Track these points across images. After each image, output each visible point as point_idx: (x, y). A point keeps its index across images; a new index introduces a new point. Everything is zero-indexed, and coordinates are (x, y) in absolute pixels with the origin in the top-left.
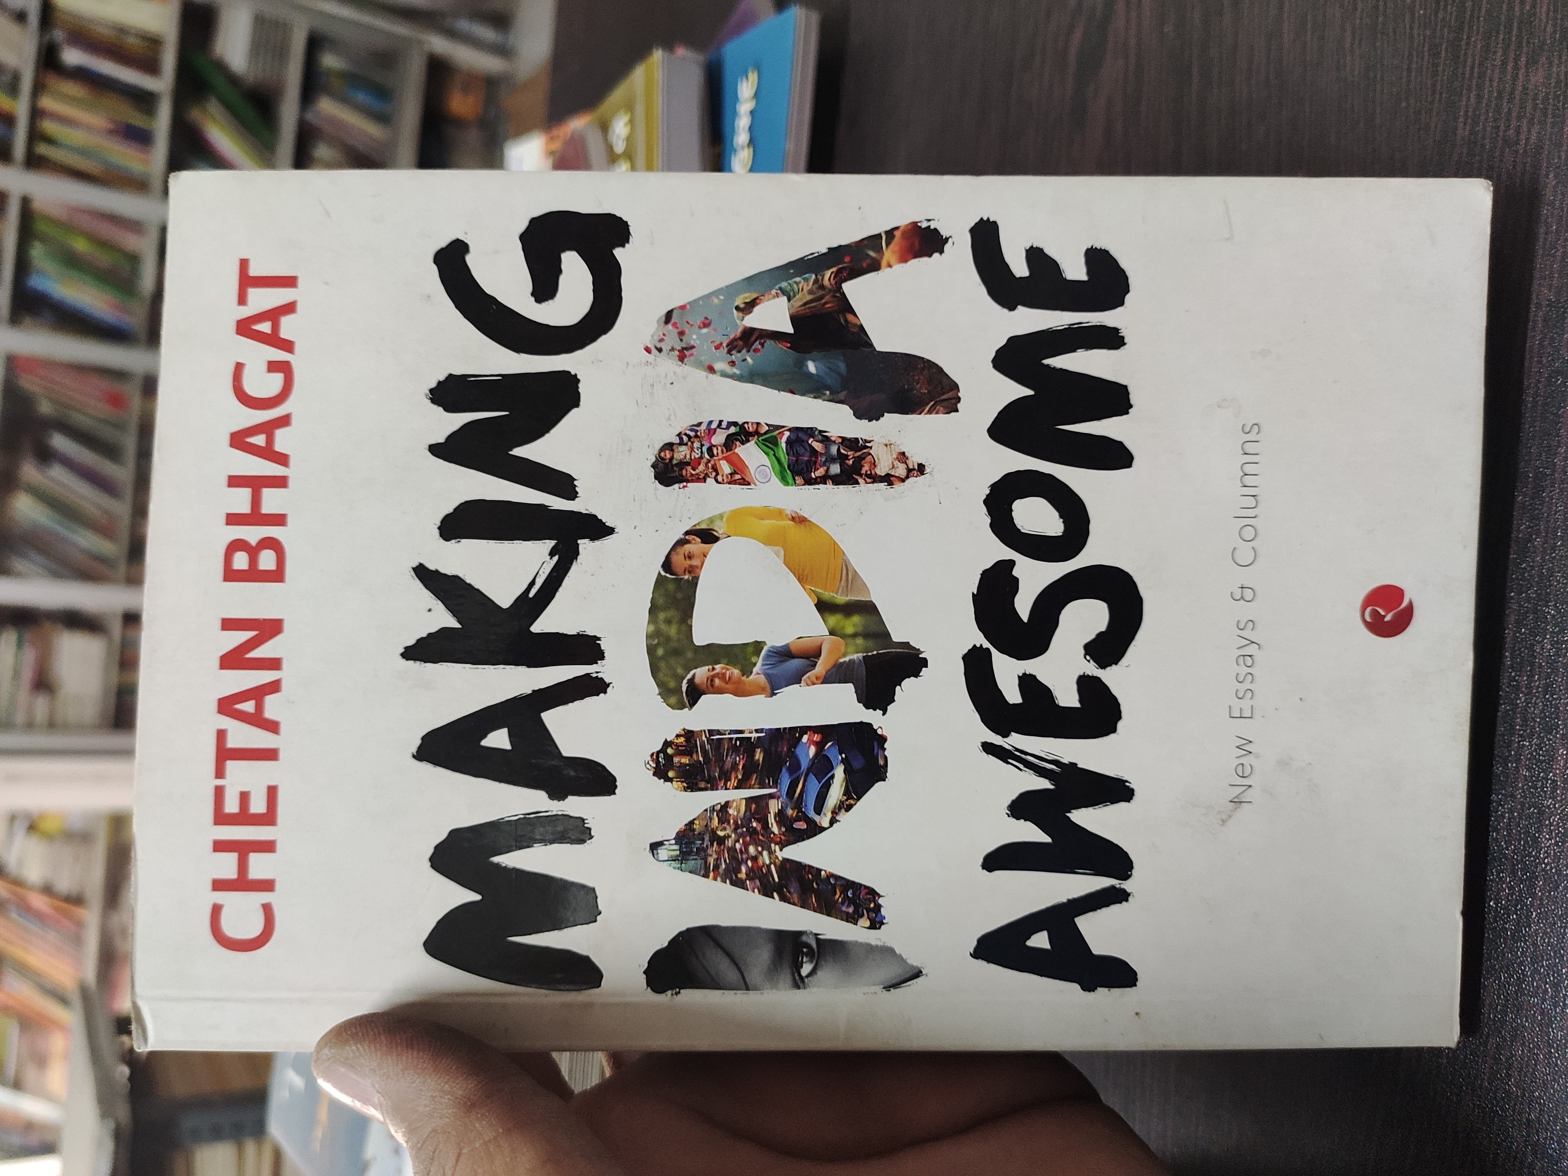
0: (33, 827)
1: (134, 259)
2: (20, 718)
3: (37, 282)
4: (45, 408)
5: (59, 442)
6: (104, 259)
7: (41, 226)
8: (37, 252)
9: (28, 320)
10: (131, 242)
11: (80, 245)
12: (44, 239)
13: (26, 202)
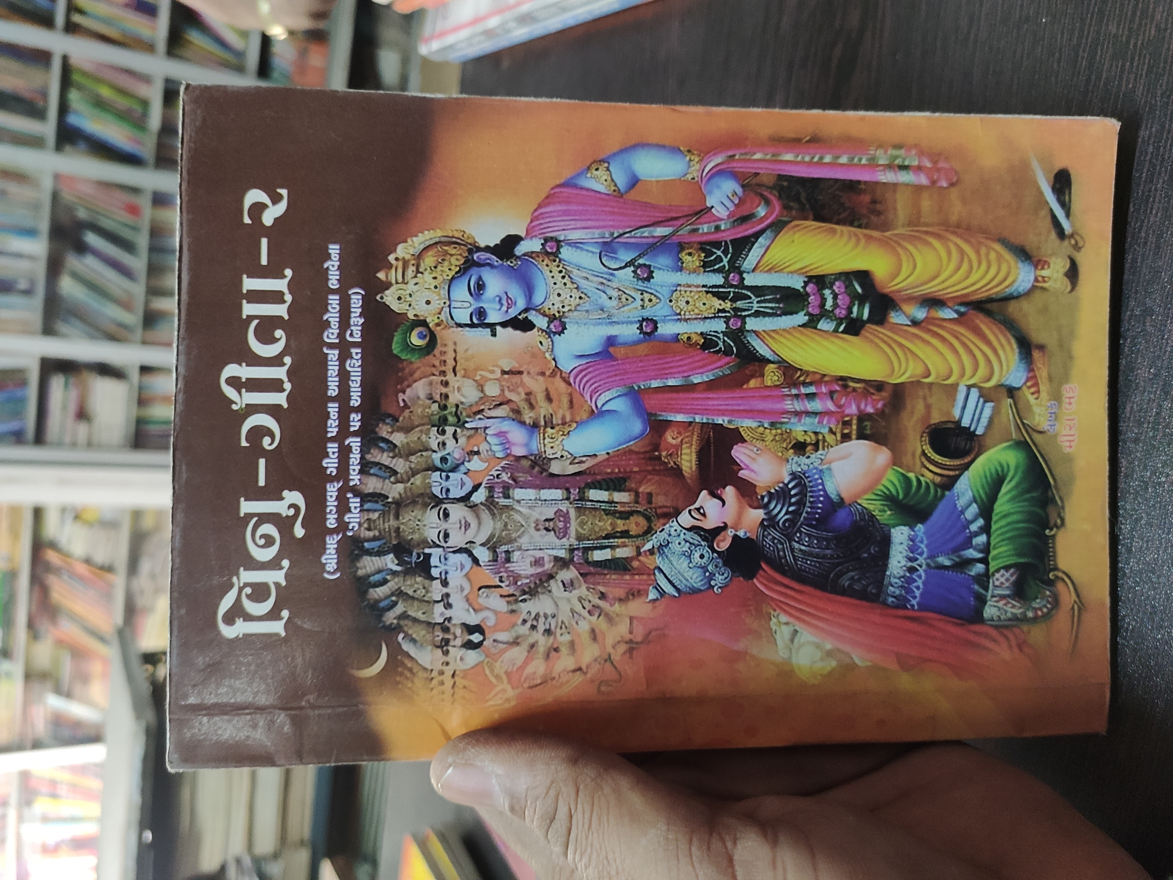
0: (77, 517)
1: (145, 104)
2: (67, 439)
3: (73, 119)
4: (82, 214)
5: (92, 239)
6: (122, 102)
7: (76, 77)
8: (74, 96)
9: (68, 148)
10: (142, 90)
11: (105, 92)
12: (80, 88)
13: (65, 59)
